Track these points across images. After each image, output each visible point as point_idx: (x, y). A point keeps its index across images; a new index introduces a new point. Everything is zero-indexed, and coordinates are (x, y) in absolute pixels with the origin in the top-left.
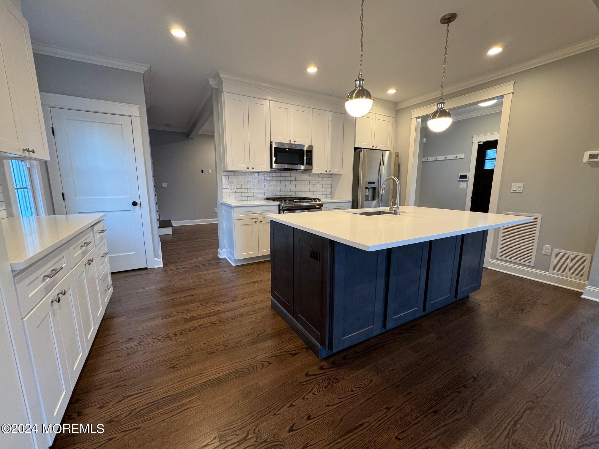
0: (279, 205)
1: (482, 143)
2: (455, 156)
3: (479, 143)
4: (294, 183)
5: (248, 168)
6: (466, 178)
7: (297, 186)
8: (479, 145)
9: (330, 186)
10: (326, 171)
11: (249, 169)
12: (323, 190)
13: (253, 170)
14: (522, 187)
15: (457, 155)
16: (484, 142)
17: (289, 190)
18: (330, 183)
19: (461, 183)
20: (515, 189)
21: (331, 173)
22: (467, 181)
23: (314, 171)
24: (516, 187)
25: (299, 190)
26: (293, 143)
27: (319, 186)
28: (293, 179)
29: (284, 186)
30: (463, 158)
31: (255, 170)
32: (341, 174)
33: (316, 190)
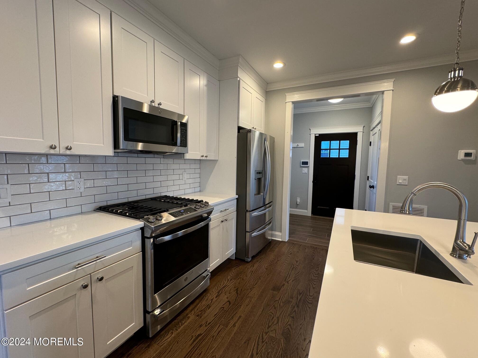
0: (142, 229)
1: (318, 135)
2: (297, 144)
3: (316, 135)
4: (151, 173)
5: (52, 147)
6: (308, 165)
7: (156, 179)
8: (316, 137)
9: (198, 176)
10: (203, 156)
11: (57, 149)
12: (190, 181)
13: (68, 152)
14: (407, 179)
15: (298, 144)
16: (320, 135)
17: (142, 186)
18: (198, 171)
19: (303, 169)
20: (400, 181)
21: (208, 158)
22: (309, 167)
23: (187, 156)
24: (401, 179)
25: (158, 184)
26: (157, 106)
27: (186, 176)
28: (150, 167)
29: (134, 180)
30: (303, 147)
31: (74, 152)
32: (218, 160)
33: (182, 182)
